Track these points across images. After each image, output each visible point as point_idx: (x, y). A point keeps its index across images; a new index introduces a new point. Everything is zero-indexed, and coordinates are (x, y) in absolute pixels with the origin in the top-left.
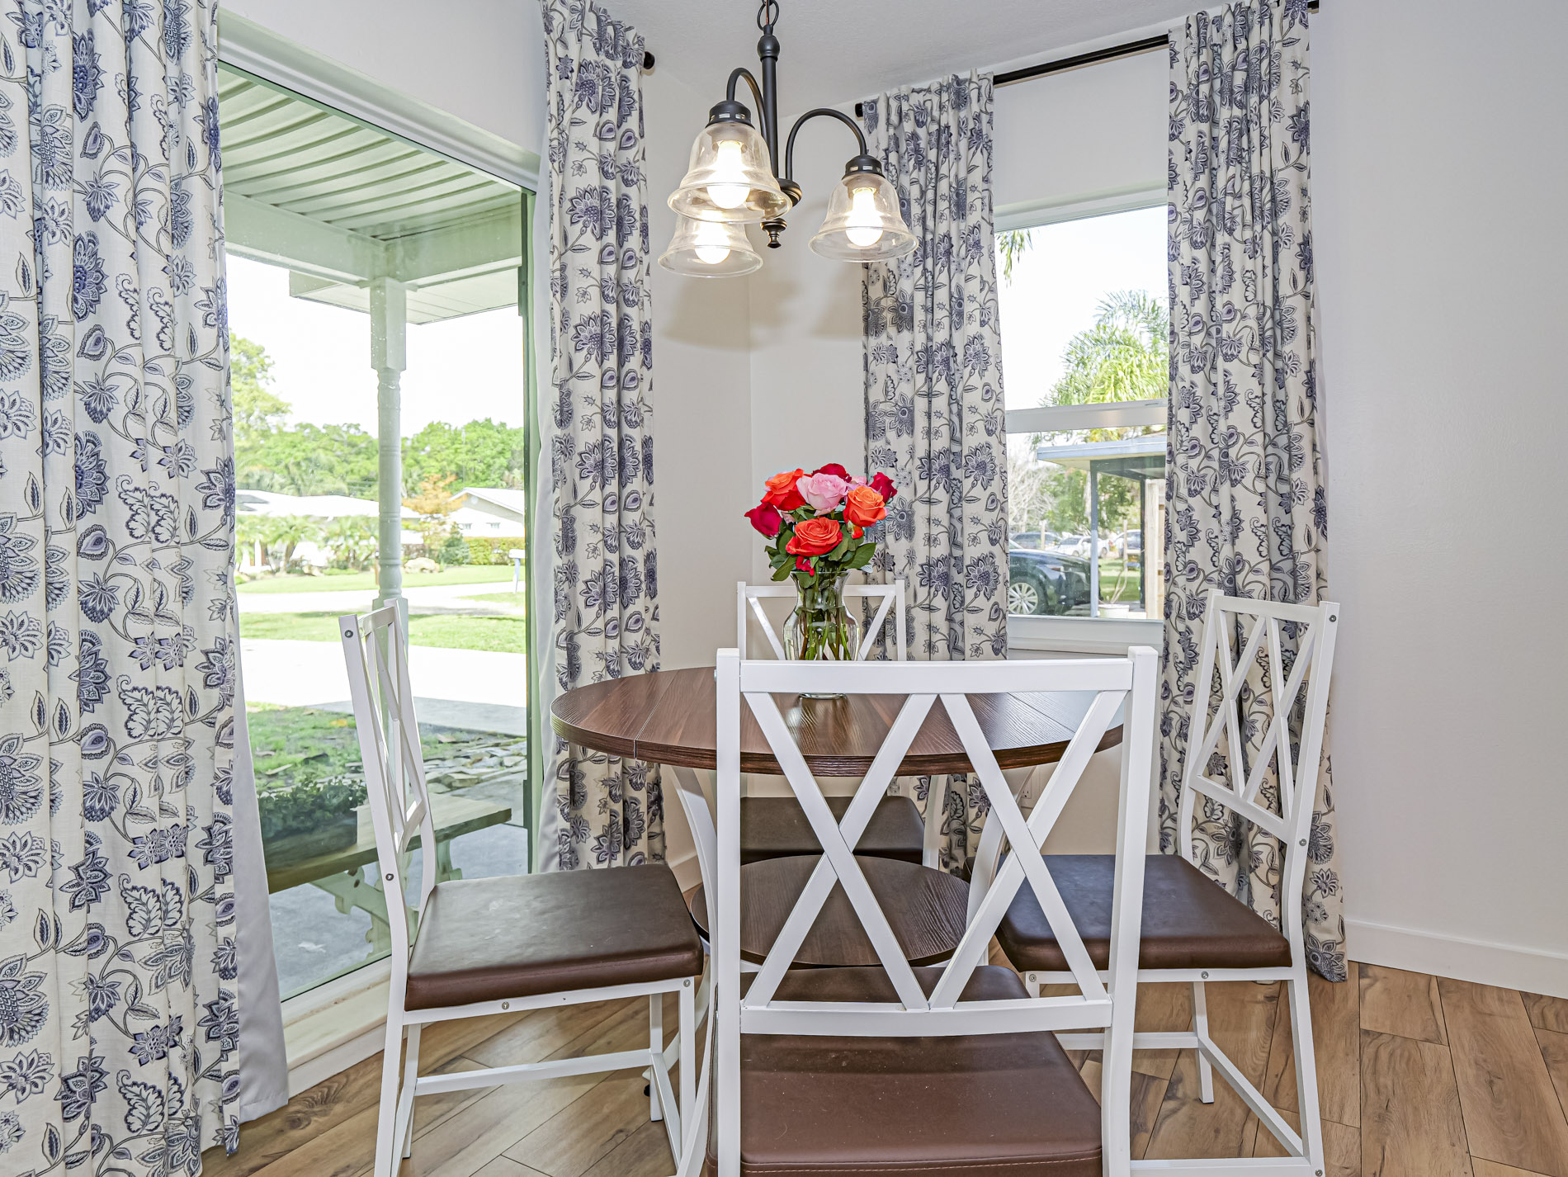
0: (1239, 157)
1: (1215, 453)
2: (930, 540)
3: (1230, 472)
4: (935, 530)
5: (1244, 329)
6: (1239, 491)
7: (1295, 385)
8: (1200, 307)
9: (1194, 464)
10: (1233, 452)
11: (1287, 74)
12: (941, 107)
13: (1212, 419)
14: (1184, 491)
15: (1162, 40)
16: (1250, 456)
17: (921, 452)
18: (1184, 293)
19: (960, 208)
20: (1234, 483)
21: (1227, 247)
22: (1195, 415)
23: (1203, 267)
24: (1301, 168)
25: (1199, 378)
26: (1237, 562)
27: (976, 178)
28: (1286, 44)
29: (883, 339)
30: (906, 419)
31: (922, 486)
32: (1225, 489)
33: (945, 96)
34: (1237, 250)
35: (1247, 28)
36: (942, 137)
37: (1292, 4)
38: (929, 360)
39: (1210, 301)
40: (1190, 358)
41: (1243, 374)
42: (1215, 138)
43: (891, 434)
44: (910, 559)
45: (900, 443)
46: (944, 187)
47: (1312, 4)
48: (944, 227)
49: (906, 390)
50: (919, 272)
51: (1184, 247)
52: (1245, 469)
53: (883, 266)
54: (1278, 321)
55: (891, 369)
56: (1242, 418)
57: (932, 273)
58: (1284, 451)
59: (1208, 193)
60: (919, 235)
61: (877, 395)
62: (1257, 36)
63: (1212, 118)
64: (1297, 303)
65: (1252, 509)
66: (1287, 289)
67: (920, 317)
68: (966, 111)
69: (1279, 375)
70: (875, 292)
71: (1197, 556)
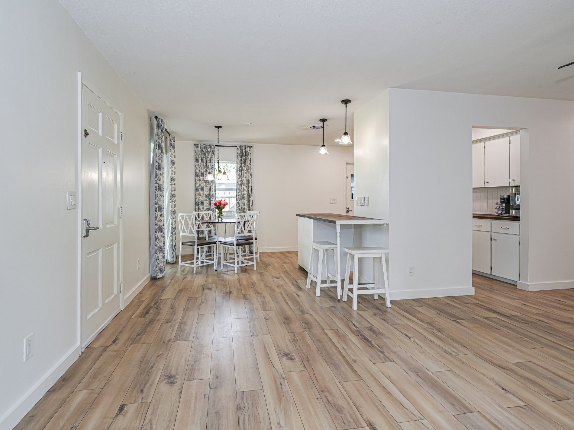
0: (245, 163)
1: (242, 196)
2: (206, 206)
3: (243, 198)
4: (207, 205)
5: (245, 182)
6: (244, 200)
7: (250, 189)
8: (240, 179)
9: (239, 197)
10: (244, 196)
11: (249, 154)
12: (208, 148)
13: (242, 193)
14: (238, 200)
15: (236, 147)
16: (246, 196)
17: (205, 194)
18: (238, 177)
19: (210, 162)
20: (244, 199)
21: (243, 173)
22: (240, 192)
23: (241, 174)
24: (251, 165)
25: (240, 187)
26: (244, 208)
27: (213, 158)
28: (249, 151)
29: (199, 178)
30: (202, 189)
31: (205, 199)
32: (243, 200)
33: (209, 147)
34: (244, 173)
36: (208, 152)
37: (250, 146)
38: (206, 182)
39: (241, 178)
40: (239, 185)
41: (245, 187)
42: (242, 160)
43: (200, 191)
44: (203, 208)
45: (201, 193)
46: (208, 159)
47: (252, 147)
48: (208, 164)
49: (202, 185)
50: (205, 170)
51: (238, 172)
52: (245, 198)
53: (199, 168)
54: (248, 181)
55: (200, 182)
56: (245, 192)
57: (206, 170)
58: (249, 196)
59: (241, 166)
60: (204, 164)
61: (197, 185)
62: (246, 150)
63: (242, 158)
64: (250, 180)
65: (246, 203)
66: (249, 178)
67: (205, 175)
68: (211, 149)
69: (248, 188)
70: (197, 171)
71: (240, 207)
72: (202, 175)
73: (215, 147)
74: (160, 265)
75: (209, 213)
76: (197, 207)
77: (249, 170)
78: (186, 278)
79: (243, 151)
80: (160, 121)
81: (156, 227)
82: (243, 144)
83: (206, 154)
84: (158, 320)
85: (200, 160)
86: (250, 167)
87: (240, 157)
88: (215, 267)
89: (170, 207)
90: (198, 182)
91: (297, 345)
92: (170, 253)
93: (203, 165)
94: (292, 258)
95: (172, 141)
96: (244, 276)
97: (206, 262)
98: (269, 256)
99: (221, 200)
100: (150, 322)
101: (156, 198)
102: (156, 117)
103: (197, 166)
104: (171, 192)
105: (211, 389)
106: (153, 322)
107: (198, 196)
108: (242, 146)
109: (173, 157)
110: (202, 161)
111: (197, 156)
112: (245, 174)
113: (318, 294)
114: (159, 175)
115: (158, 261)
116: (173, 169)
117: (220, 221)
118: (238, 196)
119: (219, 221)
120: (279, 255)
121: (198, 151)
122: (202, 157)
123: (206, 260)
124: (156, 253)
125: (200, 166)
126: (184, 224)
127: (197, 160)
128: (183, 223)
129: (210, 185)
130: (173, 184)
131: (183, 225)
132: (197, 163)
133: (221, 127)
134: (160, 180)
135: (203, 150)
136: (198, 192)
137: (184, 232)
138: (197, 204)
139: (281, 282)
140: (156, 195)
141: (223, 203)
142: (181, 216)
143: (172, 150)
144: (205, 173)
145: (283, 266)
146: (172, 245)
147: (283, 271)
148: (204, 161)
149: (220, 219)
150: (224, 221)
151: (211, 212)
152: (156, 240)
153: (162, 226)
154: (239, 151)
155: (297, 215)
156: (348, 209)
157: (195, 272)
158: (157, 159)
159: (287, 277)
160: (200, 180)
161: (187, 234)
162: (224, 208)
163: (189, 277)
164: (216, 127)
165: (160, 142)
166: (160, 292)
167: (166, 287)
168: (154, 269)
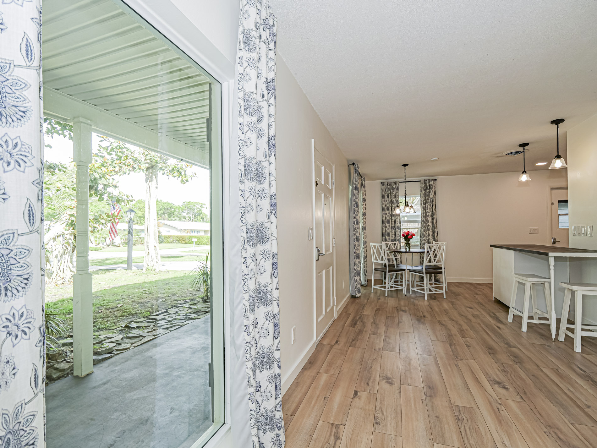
0: (429, 196)
1: (426, 227)
2: (392, 237)
3: (428, 229)
4: (393, 236)
5: (430, 214)
7: (435, 220)
8: (425, 211)
9: (424, 228)
10: (429, 227)
11: (433, 188)
12: (393, 185)
13: (426, 224)
14: (423, 231)
15: (420, 181)
16: (431, 228)
17: (391, 226)
18: (423, 209)
19: (395, 197)
21: (427, 205)
22: (424, 223)
23: (425, 207)
24: (435, 197)
26: (429, 239)
27: (398, 194)
28: (434, 184)
29: (385, 212)
30: (388, 222)
31: (391, 230)
32: (428, 231)
34: (429, 206)
35: (429, 182)
36: (393, 189)
37: (434, 180)
38: (392, 215)
39: (426, 211)
40: (423, 217)
41: (430, 219)
42: (426, 193)
43: (386, 224)
44: (389, 239)
45: (387, 225)
46: (394, 194)
47: (436, 180)
48: (394, 199)
49: (388, 218)
50: (390, 204)
51: (423, 204)
52: (430, 229)
53: (385, 203)
54: (433, 213)
55: (386, 216)
56: (430, 224)
57: (392, 204)
58: (434, 227)
59: (426, 199)
60: (390, 200)
61: (384, 219)
62: (431, 183)
63: (426, 191)
64: (435, 212)
65: (431, 233)
66: (434, 210)
67: (390, 210)
68: (396, 185)
69: (433, 219)
70: (384, 206)
71: (424, 238)
72: (388, 209)
73: (400, 183)
74: (357, 287)
75: (395, 244)
76: (384, 238)
77: (434, 203)
78: (379, 299)
79: (427, 185)
80: (357, 166)
81: (355, 255)
82: (427, 178)
83: (392, 190)
84: (366, 331)
85: (386, 196)
86: (434, 199)
87: (424, 191)
88: (405, 292)
89: (363, 238)
90: (384, 216)
91: (509, 376)
92: (363, 277)
93: (389, 201)
94: (484, 290)
95: (363, 182)
96: (434, 303)
97: (395, 287)
98: (456, 286)
99: (409, 231)
100: (360, 332)
101: (354, 231)
102: (354, 164)
103: (383, 201)
104: (363, 225)
105: (426, 396)
106: (362, 332)
107: (384, 228)
108: (426, 180)
109: (364, 195)
110: (388, 197)
111: (383, 193)
112: (429, 207)
113: (524, 329)
114: (356, 211)
115: (356, 283)
116: (364, 206)
117: (408, 251)
118: (422, 228)
119: (406, 250)
120: (468, 286)
121: (384, 188)
122: (388, 193)
123: (395, 285)
124: (355, 276)
125: (386, 201)
126: (376, 252)
127: (383, 197)
128: (375, 251)
129: (395, 218)
130: (365, 218)
131: (375, 254)
132: (383, 199)
133: (407, 165)
134: (357, 215)
135: (389, 187)
136: (384, 225)
137: (376, 259)
138: (383, 235)
139: (477, 313)
140: (354, 228)
141: (410, 234)
142: (374, 245)
143: (363, 189)
144: (390, 207)
145: (475, 297)
146: (365, 270)
147: (476, 302)
148: (390, 197)
149: (408, 249)
150: (411, 250)
151: (397, 242)
152: (355, 266)
153: (359, 254)
154: (423, 185)
155: (491, 246)
156: (555, 239)
157: (386, 295)
158: (354, 198)
159: (482, 309)
160: (386, 214)
161: (379, 261)
162: (411, 238)
163: (382, 299)
164: (403, 165)
165: (357, 184)
166: (361, 308)
167: (364, 305)
168: (353, 289)
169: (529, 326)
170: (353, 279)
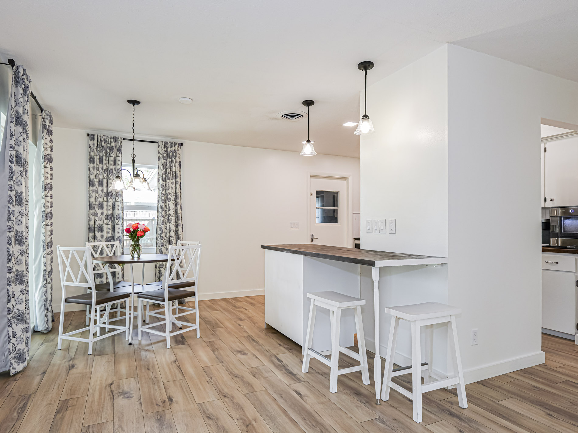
0: (171, 168)
1: (166, 217)
2: (107, 233)
3: (169, 221)
4: (109, 231)
5: (172, 197)
6: (170, 224)
7: (179, 207)
8: (164, 192)
9: (162, 219)
10: (170, 218)
11: (178, 156)
12: (111, 142)
13: (166, 212)
14: (160, 224)
15: (157, 143)
16: (172, 218)
17: (105, 213)
18: (161, 189)
19: (115, 163)
20: (170, 223)
21: (168, 183)
22: (163, 211)
23: (164, 185)
24: (180, 171)
25: (163, 204)
26: (170, 237)
27: (119, 158)
28: (178, 150)
29: (95, 188)
30: (101, 206)
31: (105, 221)
32: (168, 224)
33: (112, 140)
34: (170, 183)
35: (172, 146)
36: (111, 149)
37: (179, 144)
38: (107, 194)
39: (166, 191)
40: (162, 201)
41: (171, 205)
42: (166, 163)
43: (97, 209)
44: (102, 237)
45: (99, 212)
46: (112, 159)
47: (182, 144)
48: (112, 167)
49: (101, 200)
50: (105, 175)
51: (161, 181)
52: (171, 220)
53: (95, 172)
54: (176, 196)
55: (97, 195)
56: (171, 212)
57: (108, 176)
58: (177, 218)
59: (166, 173)
60: (105, 167)
61: (92, 200)
62: (174, 148)
63: (166, 160)
64: (179, 193)
65: (173, 228)
66: (177, 191)
67: (105, 184)
68: (116, 143)
69: (176, 205)
70: (92, 177)
71: (163, 235)
72: (101, 184)
73: (123, 141)
74: (17, 349)
75: (112, 246)
76: (91, 234)
77: (178, 180)
78: (73, 366)
79: (169, 150)
80: (21, 71)
81: (10, 275)
82: (168, 140)
83: (108, 151)
85: (96, 159)
86: (179, 175)
87: (164, 159)
88: (129, 337)
89: (42, 235)
90: (94, 195)
93: (102, 168)
94: (246, 309)
95: (47, 121)
96: (183, 353)
97: (111, 330)
98: (209, 307)
99: (138, 223)
101: (9, 219)
102: (11, 62)
103: (91, 169)
104: (43, 209)
107: (92, 217)
108: (167, 143)
109: (49, 149)
110: (101, 161)
111: (92, 154)
112: (171, 185)
114: (17, 175)
115: (13, 340)
116: (48, 170)
117: (136, 259)
118: (160, 218)
119: (133, 258)
120: (223, 304)
121: (94, 145)
122: (101, 155)
123: (110, 323)
124: (9, 326)
125: (98, 169)
126: (70, 265)
127: (91, 160)
128: (67, 263)
129: (114, 200)
130: (49, 195)
131: (68, 268)
132: (92, 165)
133: (138, 103)
134: (19, 183)
135: (103, 144)
136: (93, 211)
137: (69, 279)
138: (91, 229)
139: (254, 363)
140: (9, 213)
141: (141, 228)
142: (64, 251)
143: (47, 136)
144: (105, 181)
145: (240, 325)
146: (46, 300)
147: (244, 337)
148: (104, 162)
149: (136, 255)
150: (143, 257)
151: (116, 243)
152: (9, 301)
153: (22, 272)
154: (162, 150)
155: (263, 247)
157: (90, 352)
158: (13, 142)
159: (258, 350)
160: (97, 192)
161: (76, 283)
162: (142, 236)
163: (80, 365)
164: (130, 101)
165: (21, 112)
166: (15, 414)
167: (31, 395)
168: (3, 358)
169: (341, 380)
170: (5, 333)
